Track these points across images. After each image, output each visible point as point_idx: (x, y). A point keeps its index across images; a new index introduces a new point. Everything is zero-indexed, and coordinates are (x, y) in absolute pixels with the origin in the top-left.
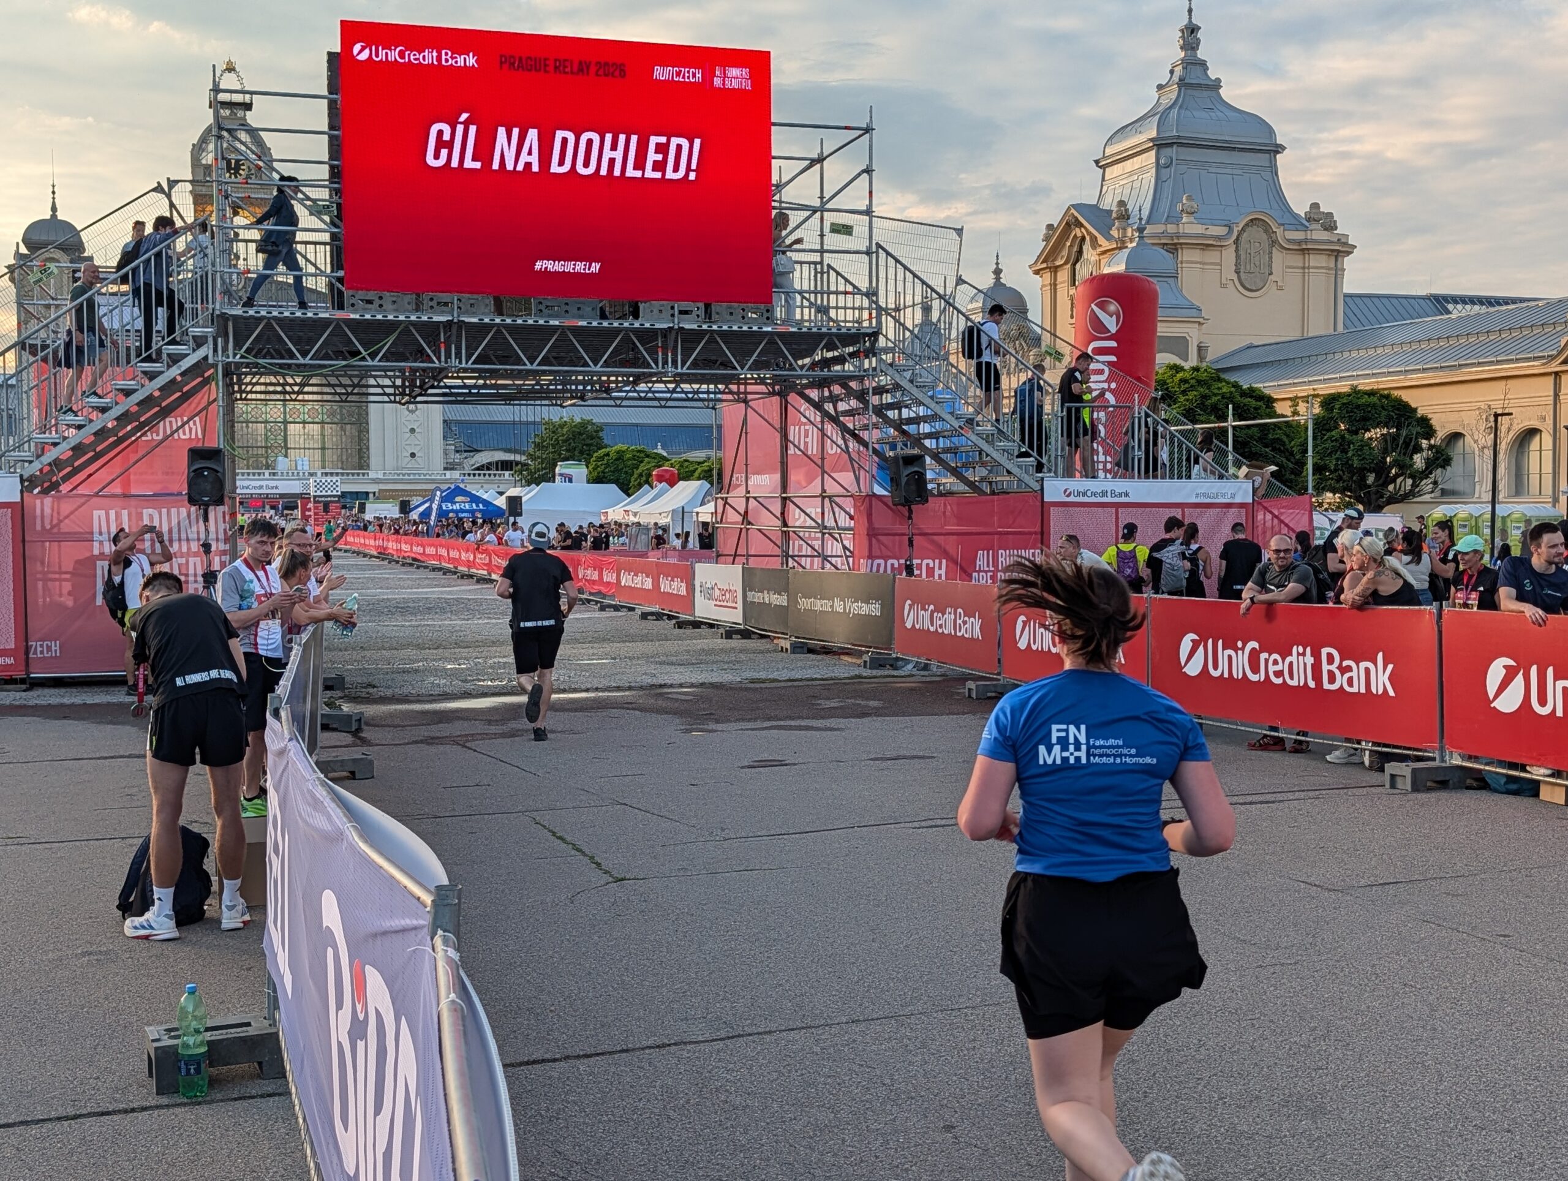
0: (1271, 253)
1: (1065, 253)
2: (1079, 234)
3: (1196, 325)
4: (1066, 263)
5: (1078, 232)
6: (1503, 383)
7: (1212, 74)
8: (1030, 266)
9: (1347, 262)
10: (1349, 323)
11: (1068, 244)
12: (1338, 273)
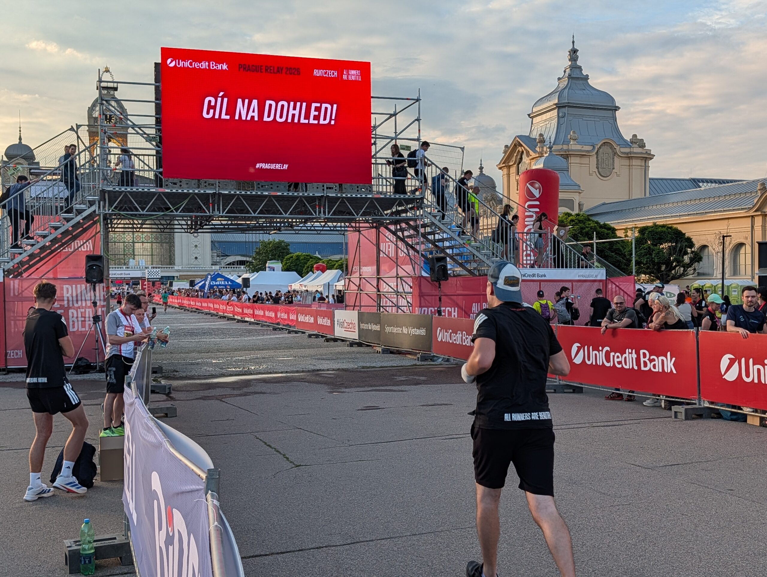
0: (613, 159)
1: (514, 159)
2: (521, 150)
3: (578, 194)
4: (514, 164)
5: (520, 149)
6: (727, 221)
7: (584, 73)
8: (497, 166)
9: (651, 163)
10: (652, 193)
11: (515, 155)
12: (646, 169)
